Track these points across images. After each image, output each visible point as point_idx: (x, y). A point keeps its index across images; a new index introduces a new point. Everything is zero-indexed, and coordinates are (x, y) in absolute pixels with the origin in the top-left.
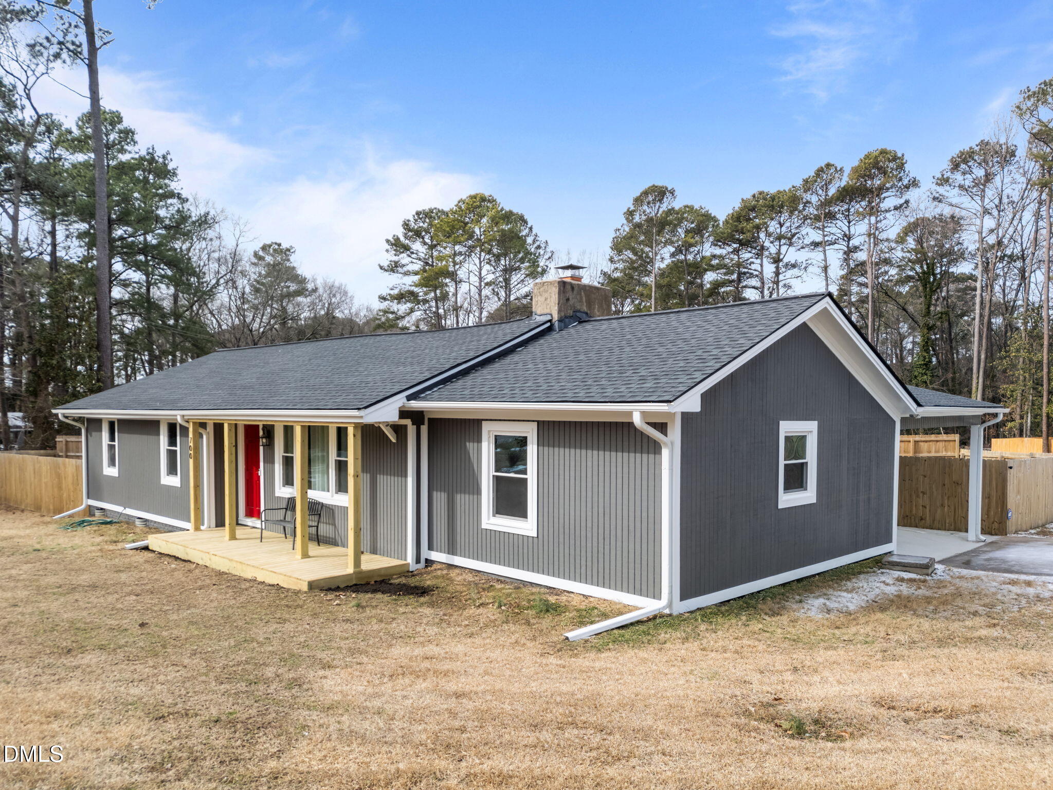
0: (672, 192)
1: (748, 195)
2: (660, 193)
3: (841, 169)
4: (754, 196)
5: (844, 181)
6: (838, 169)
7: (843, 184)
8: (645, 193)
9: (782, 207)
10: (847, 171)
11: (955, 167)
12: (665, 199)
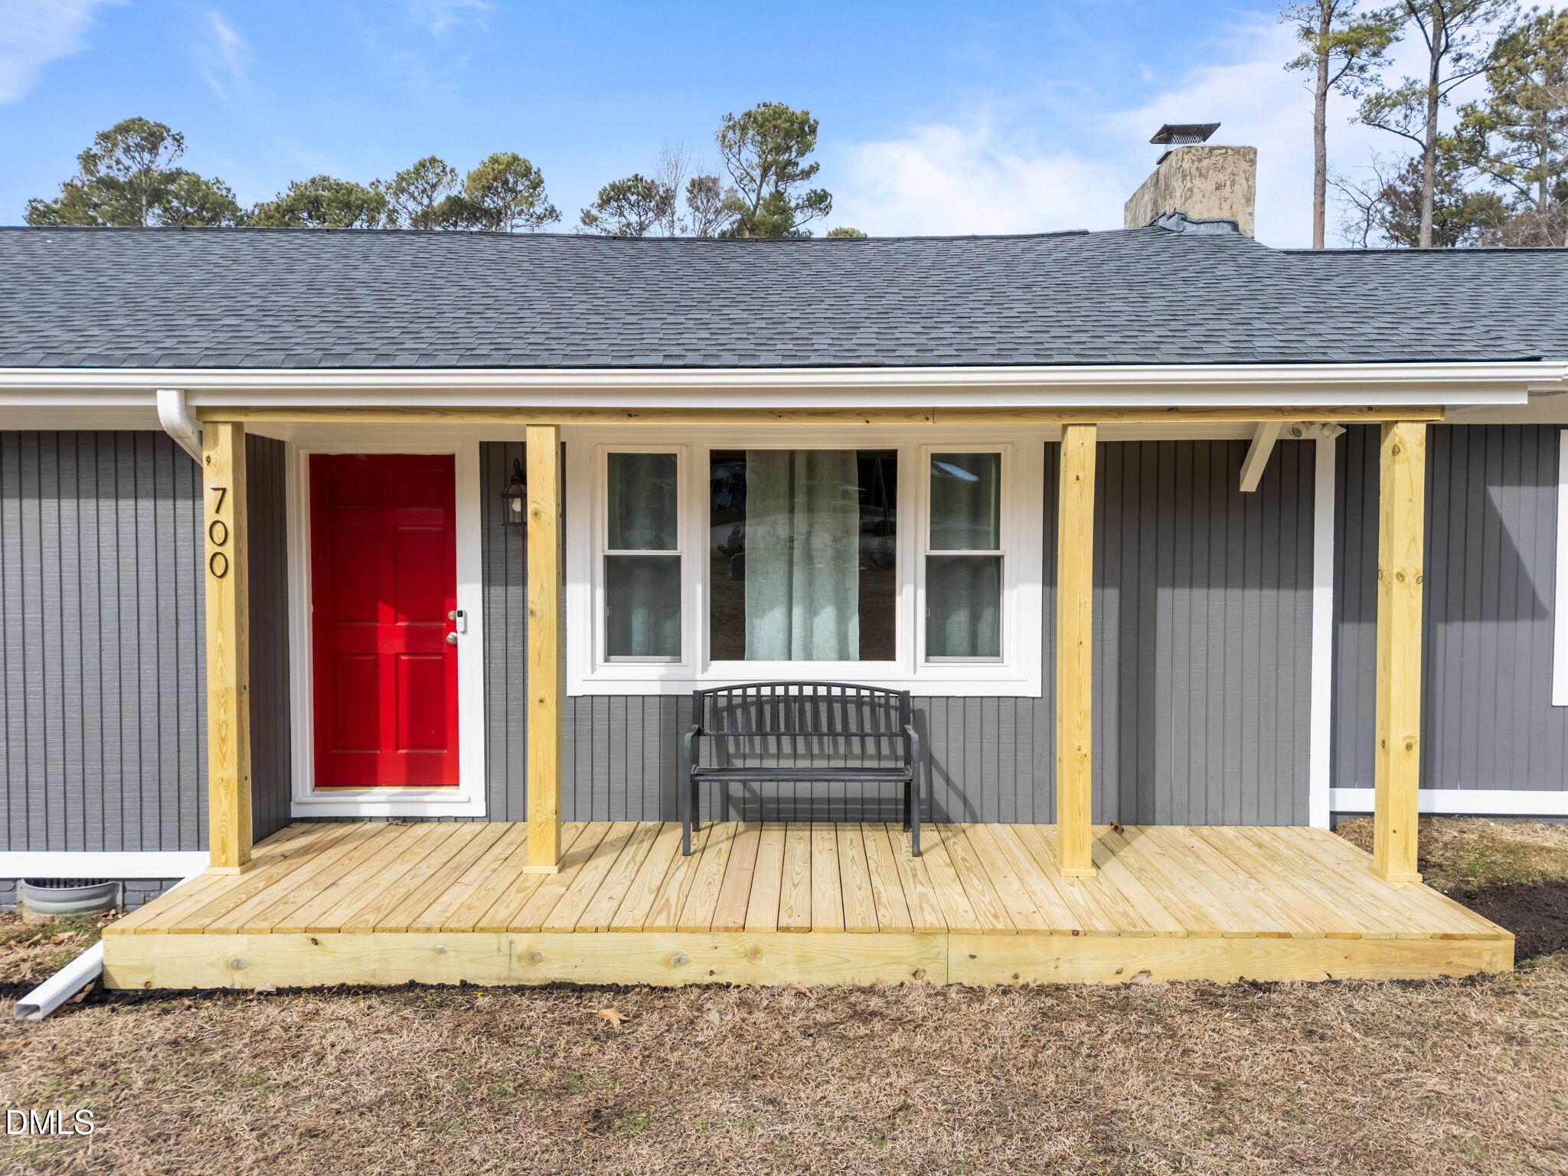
0: (178, 140)
1: (303, 178)
2: (153, 138)
3: (452, 171)
4: (313, 181)
5: (456, 189)
6: (448, 170)
7: (454, 193)
8: (124, 129)
9: (361, 208)
10: (462, 176)
11: (605, 201)
12: (161, 149)
